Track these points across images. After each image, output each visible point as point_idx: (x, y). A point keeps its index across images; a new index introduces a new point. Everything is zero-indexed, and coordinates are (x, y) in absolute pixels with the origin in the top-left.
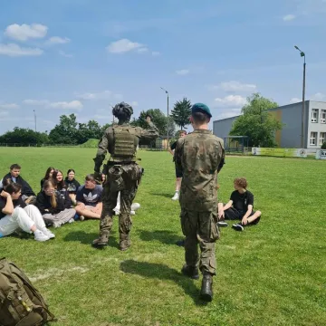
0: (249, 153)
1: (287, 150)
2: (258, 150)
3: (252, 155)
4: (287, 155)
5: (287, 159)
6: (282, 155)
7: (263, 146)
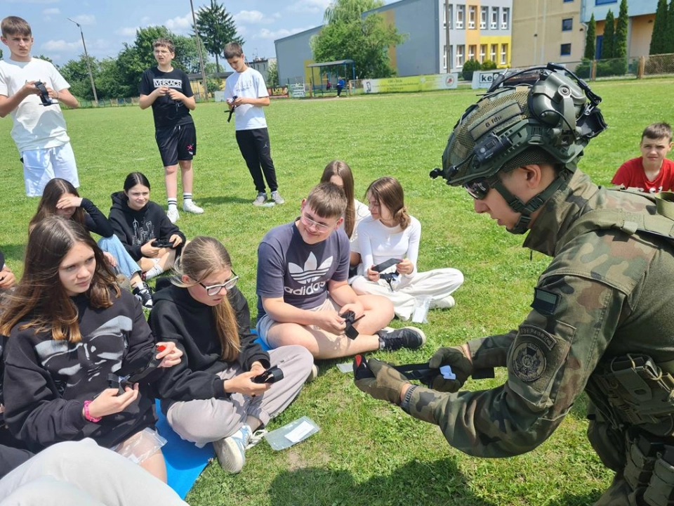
0: (359, 91)
1: (423, 78)
2: (375, 84)
3: (363, 94)
4: (424, 88)
5: (427, 95)
6: (416, 88)
7: (376, 77)
